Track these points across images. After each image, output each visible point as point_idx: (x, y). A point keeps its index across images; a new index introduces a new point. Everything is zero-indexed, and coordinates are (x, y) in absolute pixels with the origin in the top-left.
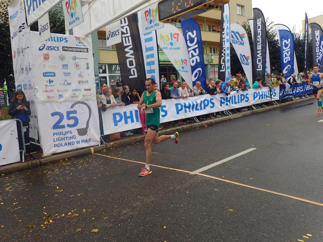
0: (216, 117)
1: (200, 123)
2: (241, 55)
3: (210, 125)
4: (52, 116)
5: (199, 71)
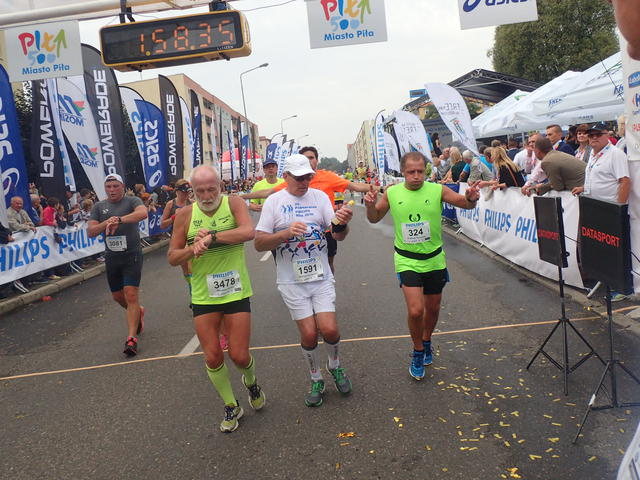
1: (34, 292)
2: (78, 144)
5: (13, 175)
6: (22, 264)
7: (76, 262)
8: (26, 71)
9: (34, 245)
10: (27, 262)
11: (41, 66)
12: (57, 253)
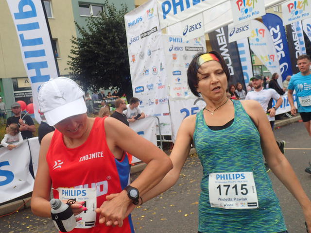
1: (294, 118)
4: (181, 112)
5: (285, 66)
8: (290, 20)
11: (296, 16)
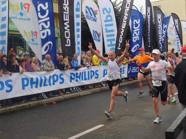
0: (65, 93)
1: (48, 100)
2: (93, 31)
3: (59, 102)
5: (50, 45)
6: (47, 85)
7: (79, 86)
9: (55, 77)
10: (50, 85)
12: (69, 82)
